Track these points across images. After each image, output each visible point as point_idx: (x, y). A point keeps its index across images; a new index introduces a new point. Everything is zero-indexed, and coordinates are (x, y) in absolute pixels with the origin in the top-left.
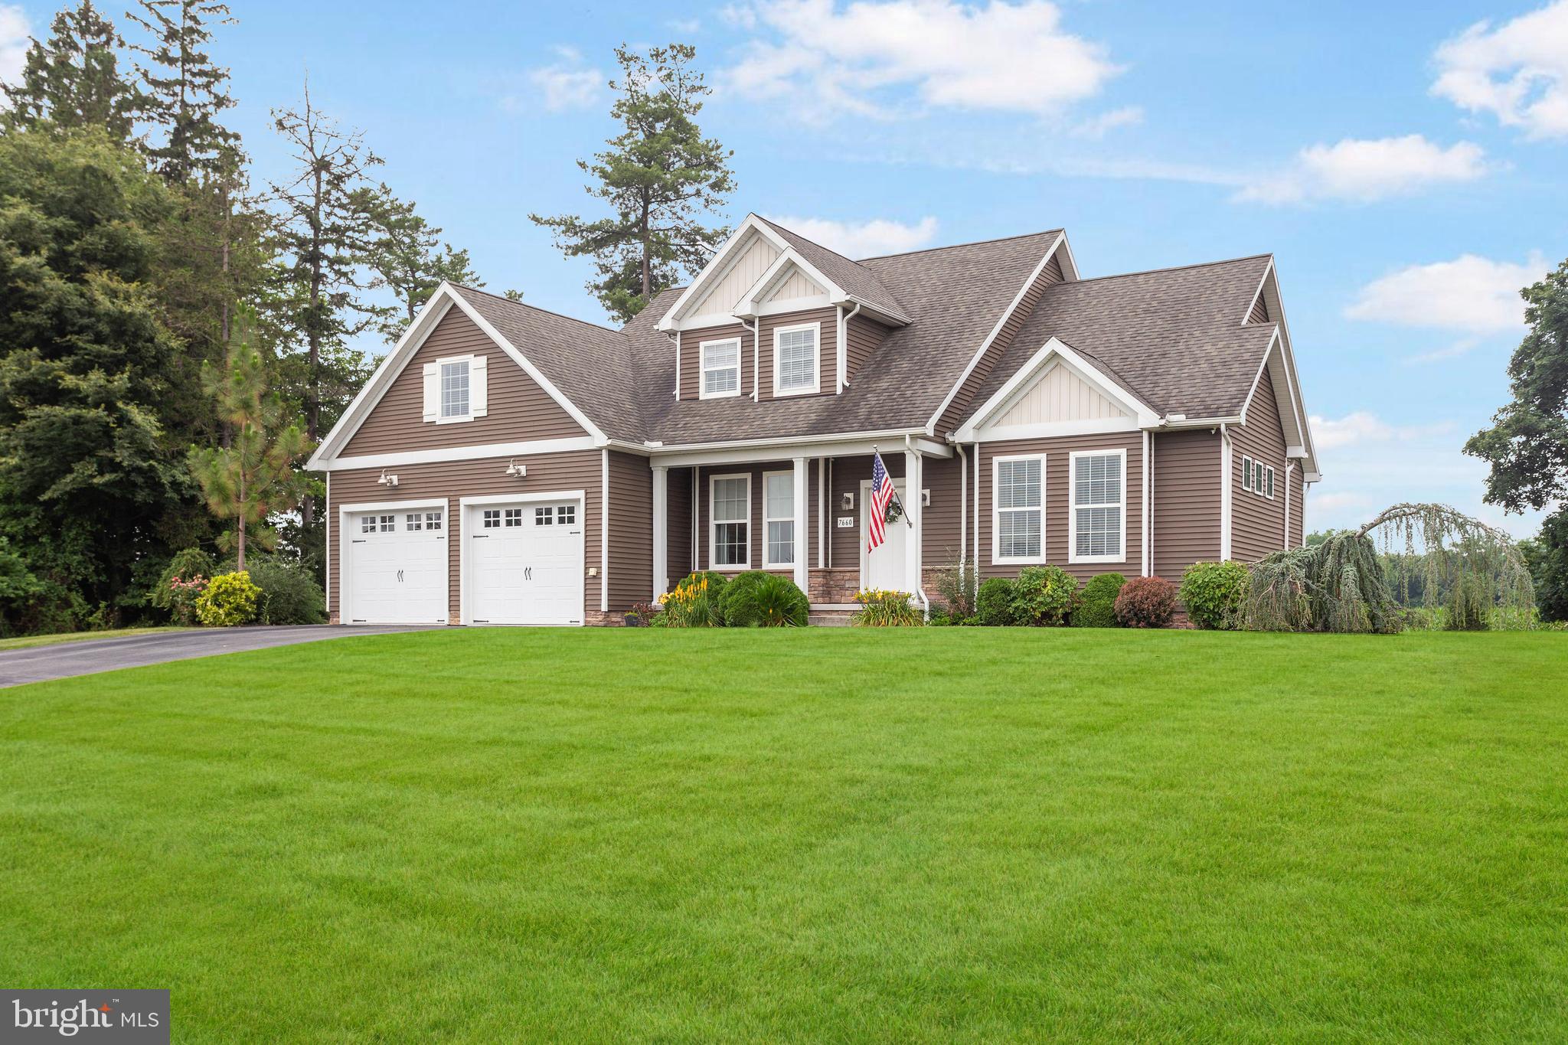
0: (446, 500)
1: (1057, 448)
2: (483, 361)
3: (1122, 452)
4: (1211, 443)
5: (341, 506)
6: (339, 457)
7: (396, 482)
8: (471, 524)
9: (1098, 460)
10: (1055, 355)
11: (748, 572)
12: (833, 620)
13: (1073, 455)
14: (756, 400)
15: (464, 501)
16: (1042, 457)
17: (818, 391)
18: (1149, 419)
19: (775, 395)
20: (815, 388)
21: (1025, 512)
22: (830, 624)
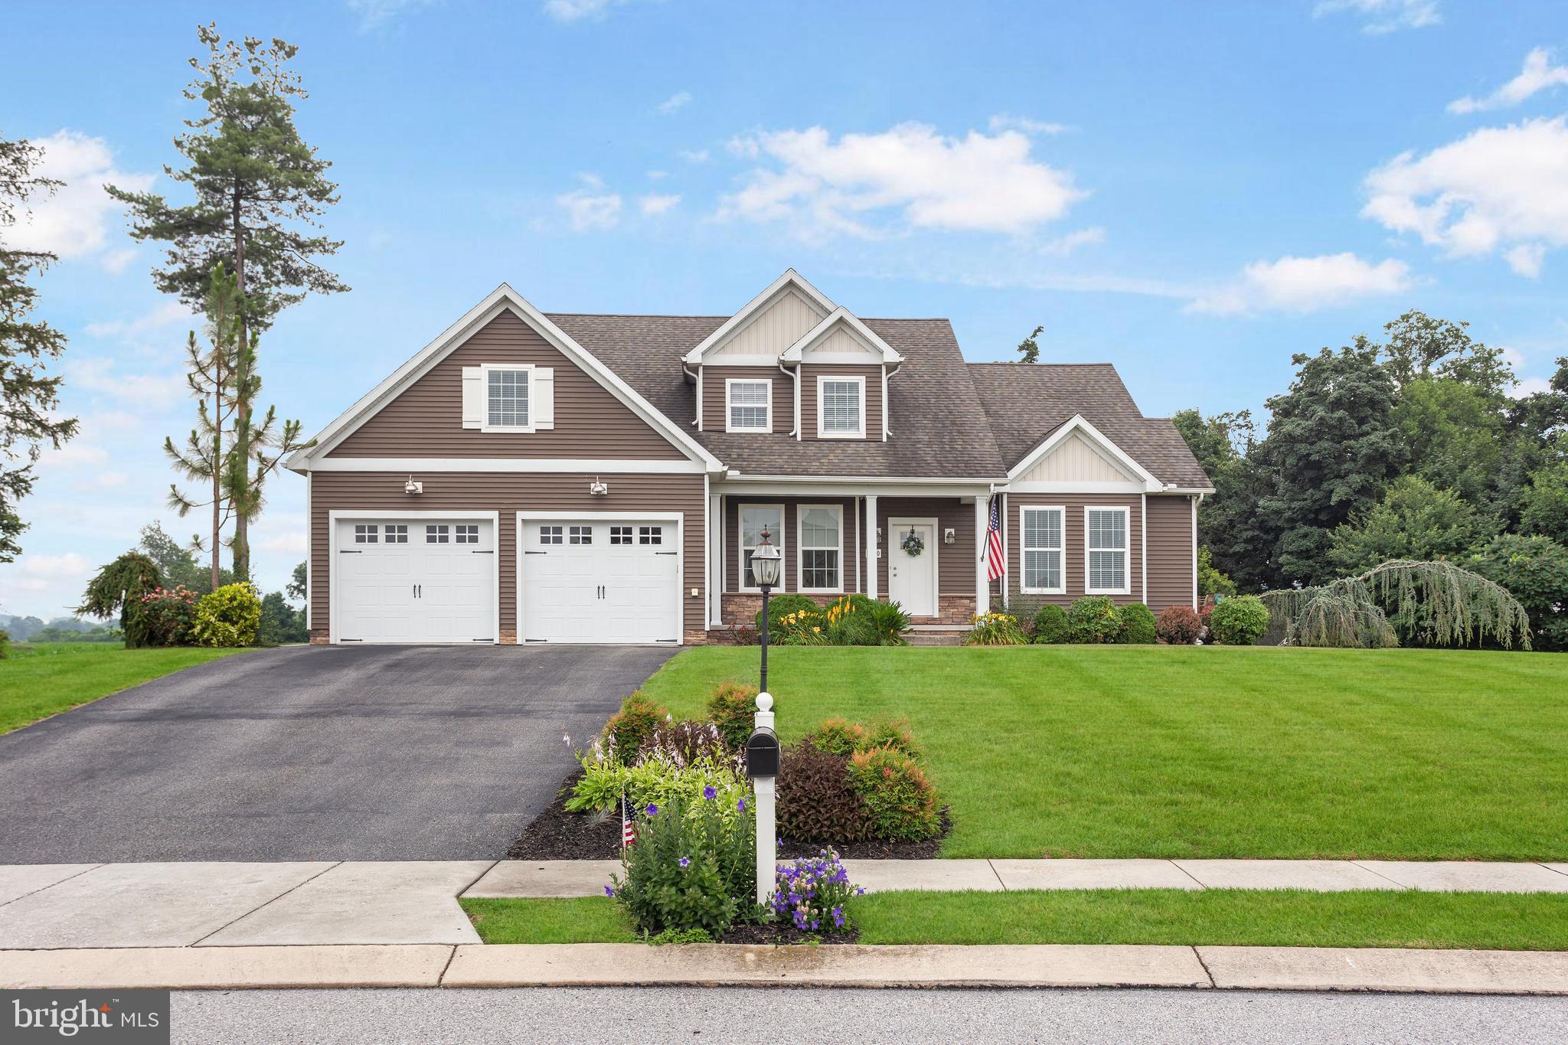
0: (496, 513)
1: (1075, 502)
2: (548, 373)
3: (1127, 509)
4: (1184, 507)
5: (331, 512)
6: (327, 456)
7: (420, 490)
8: (527, 539)
9: (1107, 514)
10: (1077, 428)
11: (784, 595)
12: (922, 639)
13: (1088, 509)
14: (799, 438)
15: (521, 515)
16: (1062, 509)
17: (864, 436)
18: (1154, 486)
19: (820, 436)
20: (861, 433)
21: (1035, 552)
22: (919, 643)
